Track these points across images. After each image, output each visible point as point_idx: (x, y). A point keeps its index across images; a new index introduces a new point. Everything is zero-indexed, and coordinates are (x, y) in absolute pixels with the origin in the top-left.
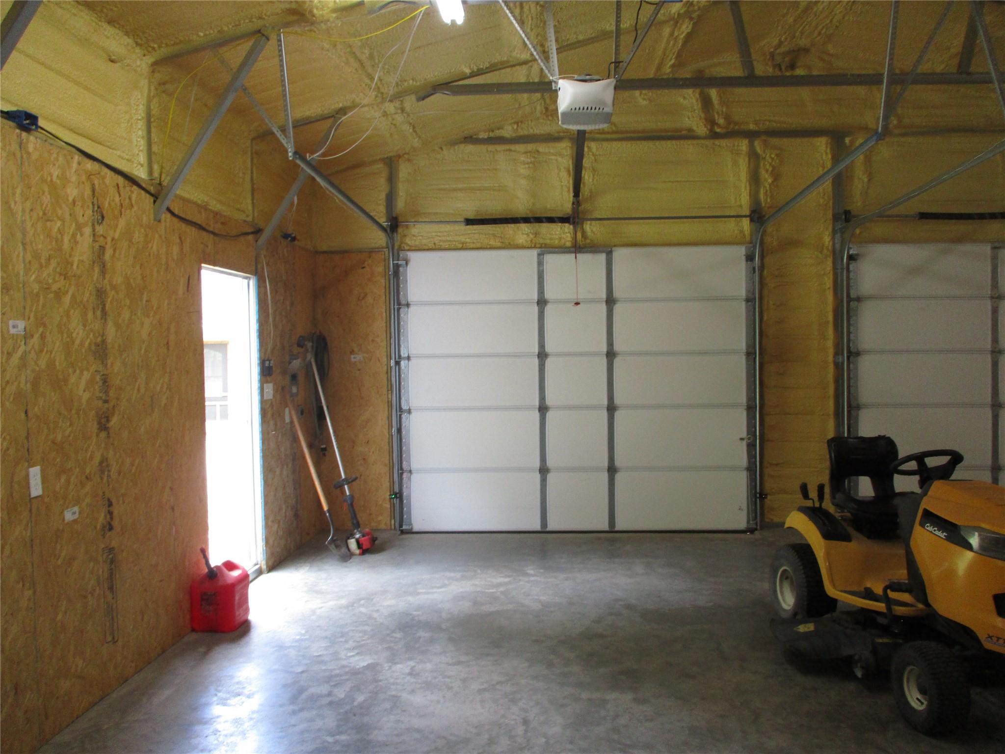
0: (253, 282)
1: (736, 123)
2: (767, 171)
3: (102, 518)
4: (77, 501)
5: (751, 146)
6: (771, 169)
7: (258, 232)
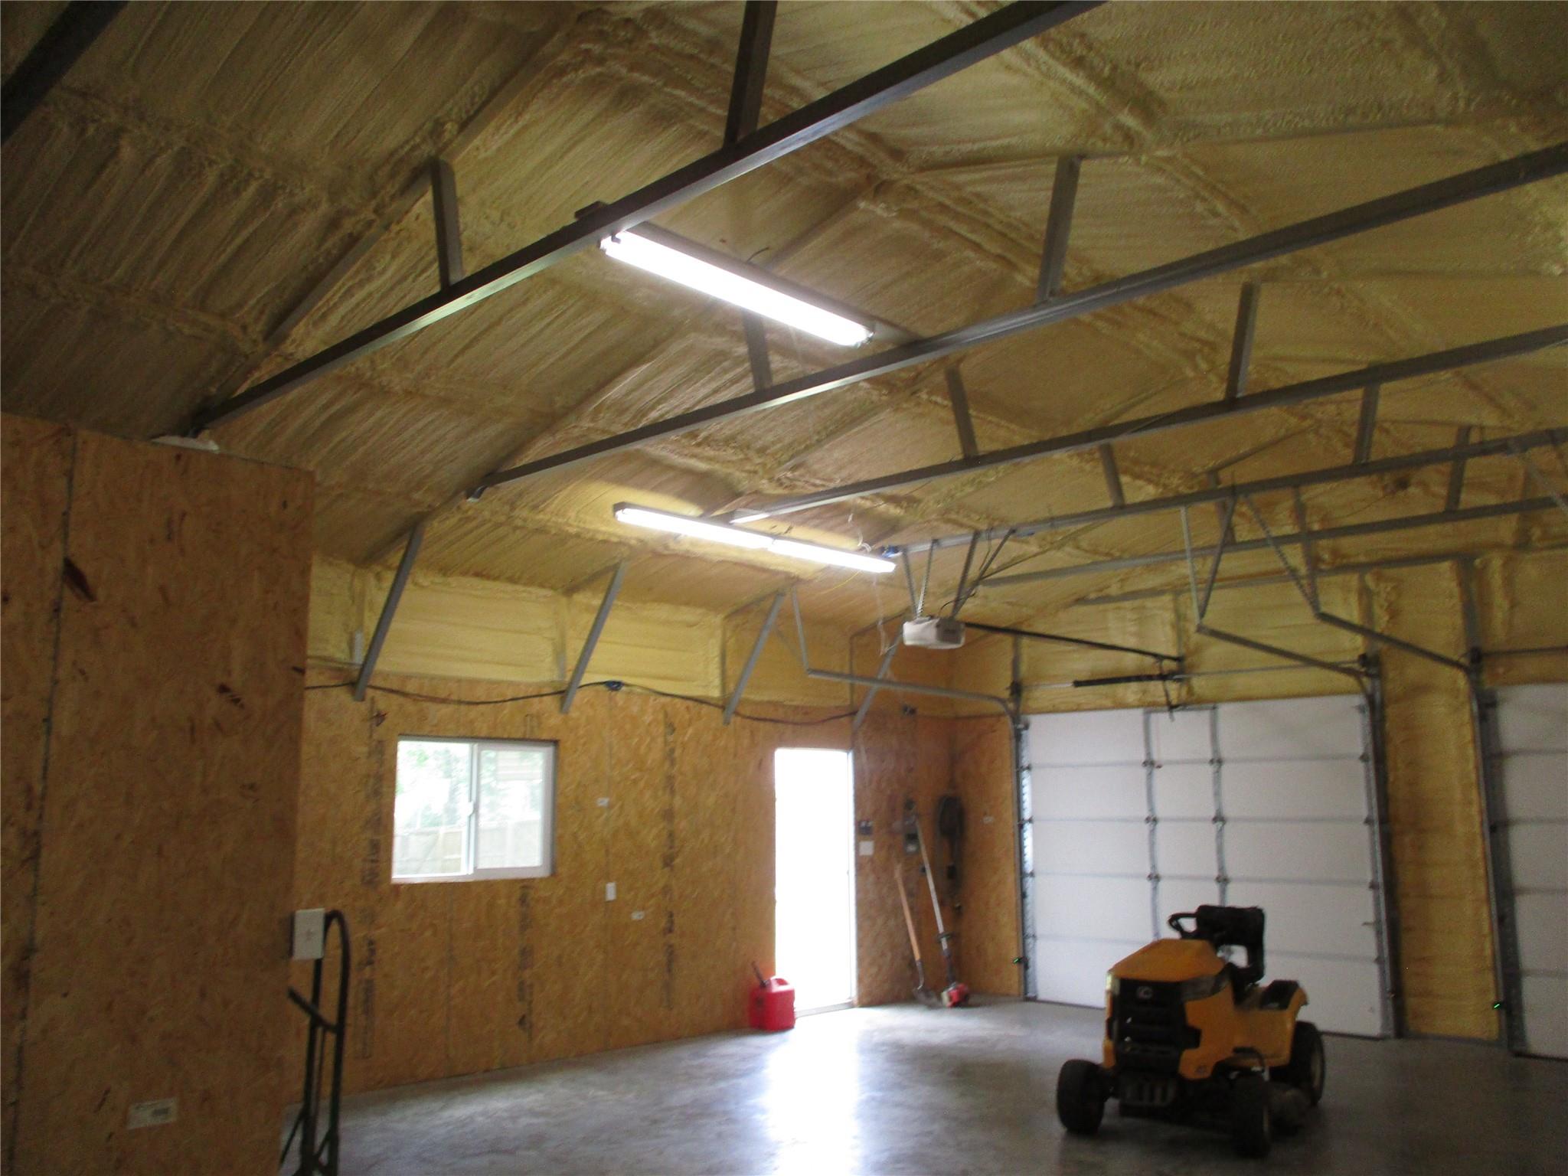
0: (851, 755)
1: (1344, 556)
2: (1381, 607)
3: (663, 923)
4: (644, 909)
5: (1362, 579)
6: (1386, 604)
7: (853, 713)
